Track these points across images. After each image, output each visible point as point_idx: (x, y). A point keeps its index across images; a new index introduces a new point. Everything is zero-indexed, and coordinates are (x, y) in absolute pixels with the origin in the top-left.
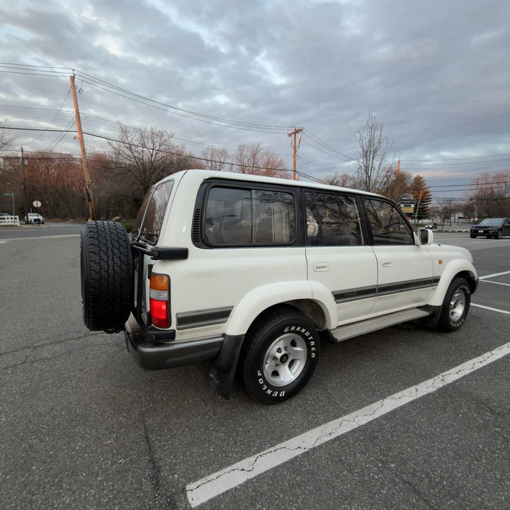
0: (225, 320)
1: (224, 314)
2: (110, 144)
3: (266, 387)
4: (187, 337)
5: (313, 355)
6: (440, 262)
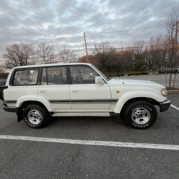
0: (16, 103)
3: (28, 123)
5: (43, 118)
6: (118, 92)
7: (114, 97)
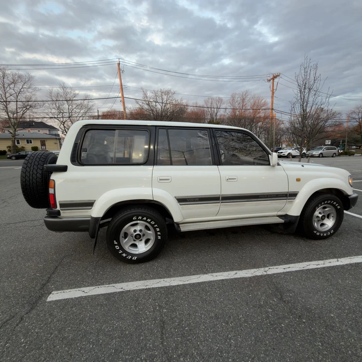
0: (90, 207)
1: (90, 204)
2: (137, 103)
3: (121, 252)
4: (67, 215)
5: (159, 238)
6: (298, 180)
7: (292, 189)
